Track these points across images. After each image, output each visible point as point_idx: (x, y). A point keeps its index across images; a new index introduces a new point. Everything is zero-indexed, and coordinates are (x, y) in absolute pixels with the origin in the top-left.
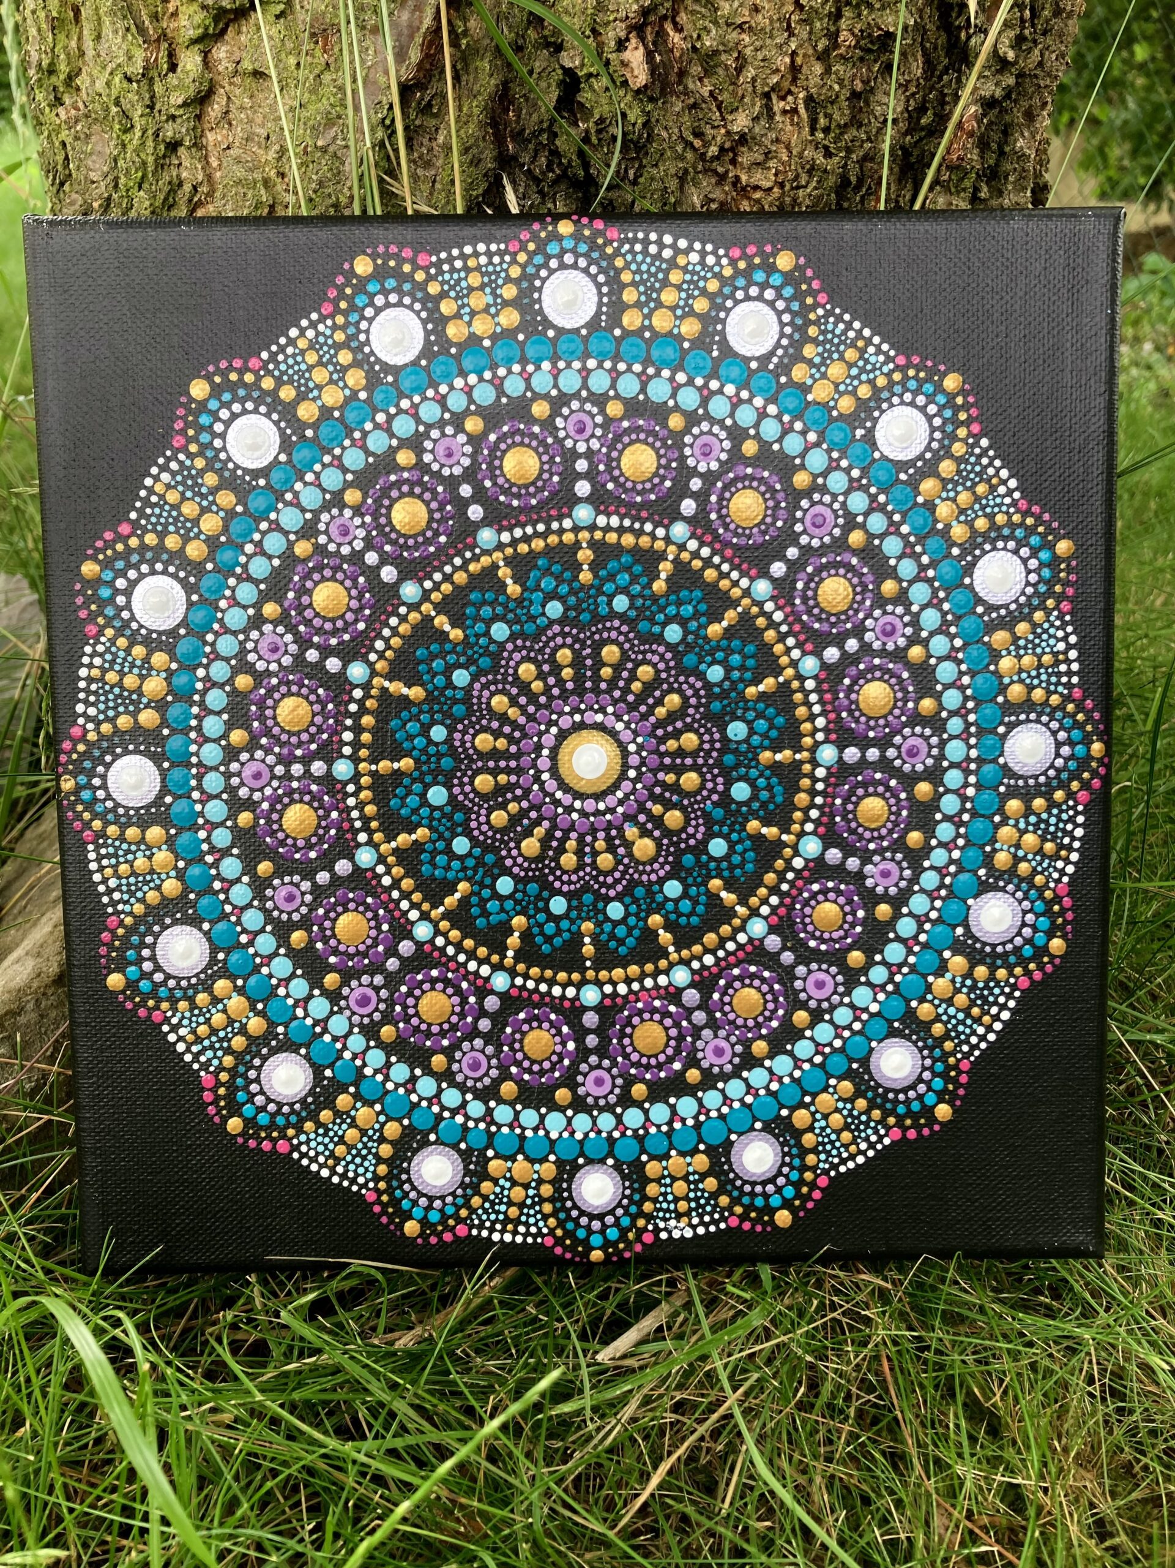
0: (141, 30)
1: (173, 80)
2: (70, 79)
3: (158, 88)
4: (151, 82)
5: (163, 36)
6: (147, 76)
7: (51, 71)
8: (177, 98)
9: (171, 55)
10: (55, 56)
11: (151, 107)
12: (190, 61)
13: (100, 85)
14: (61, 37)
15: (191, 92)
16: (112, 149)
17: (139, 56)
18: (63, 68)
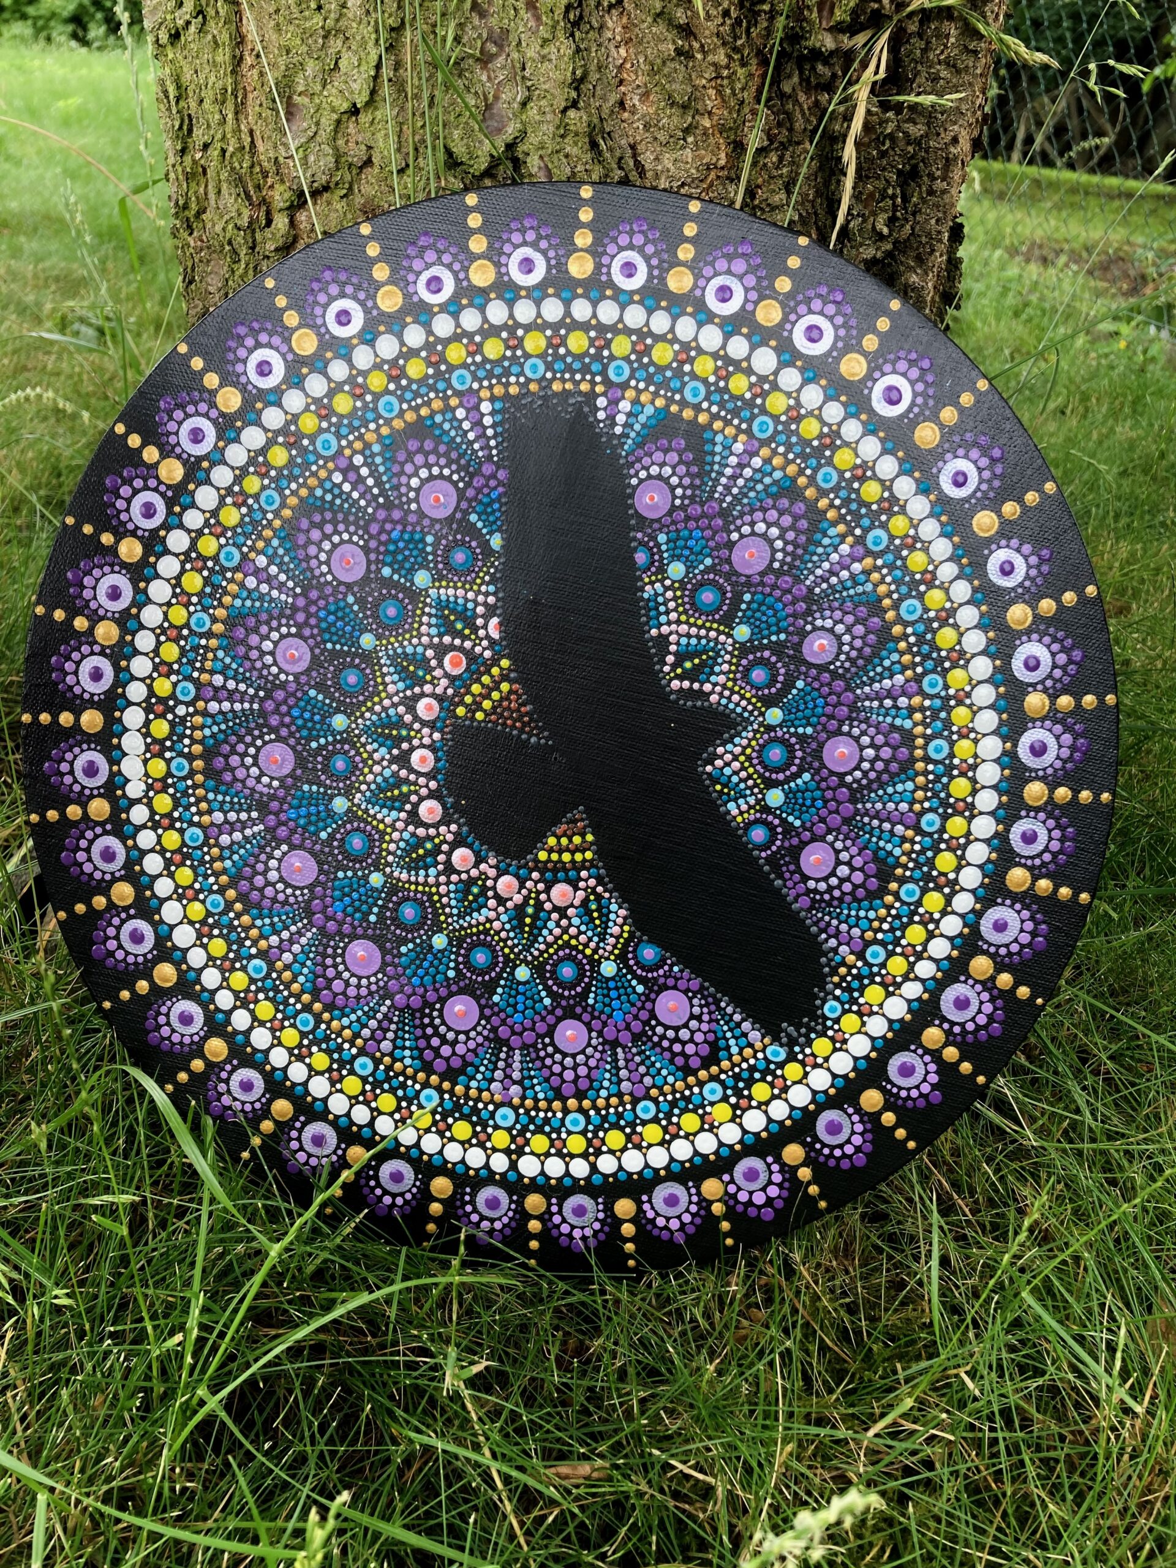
0: (248, 197)
1: (268, 233)
2: (198, 214)
3: (258, 236)
4: (253, 232)
5: (264, 201)
6: (251, 227)
7: (186, 207)
8: (271, 246)
9: (268, 213)
10: (188, 199)
11: (253, 248)
12: (281, 222)
13: (218, 228)
14: (193, 185)
15: (280, 243)
16: (224, 271)
17: (246, 213)
18: (194, 206)
